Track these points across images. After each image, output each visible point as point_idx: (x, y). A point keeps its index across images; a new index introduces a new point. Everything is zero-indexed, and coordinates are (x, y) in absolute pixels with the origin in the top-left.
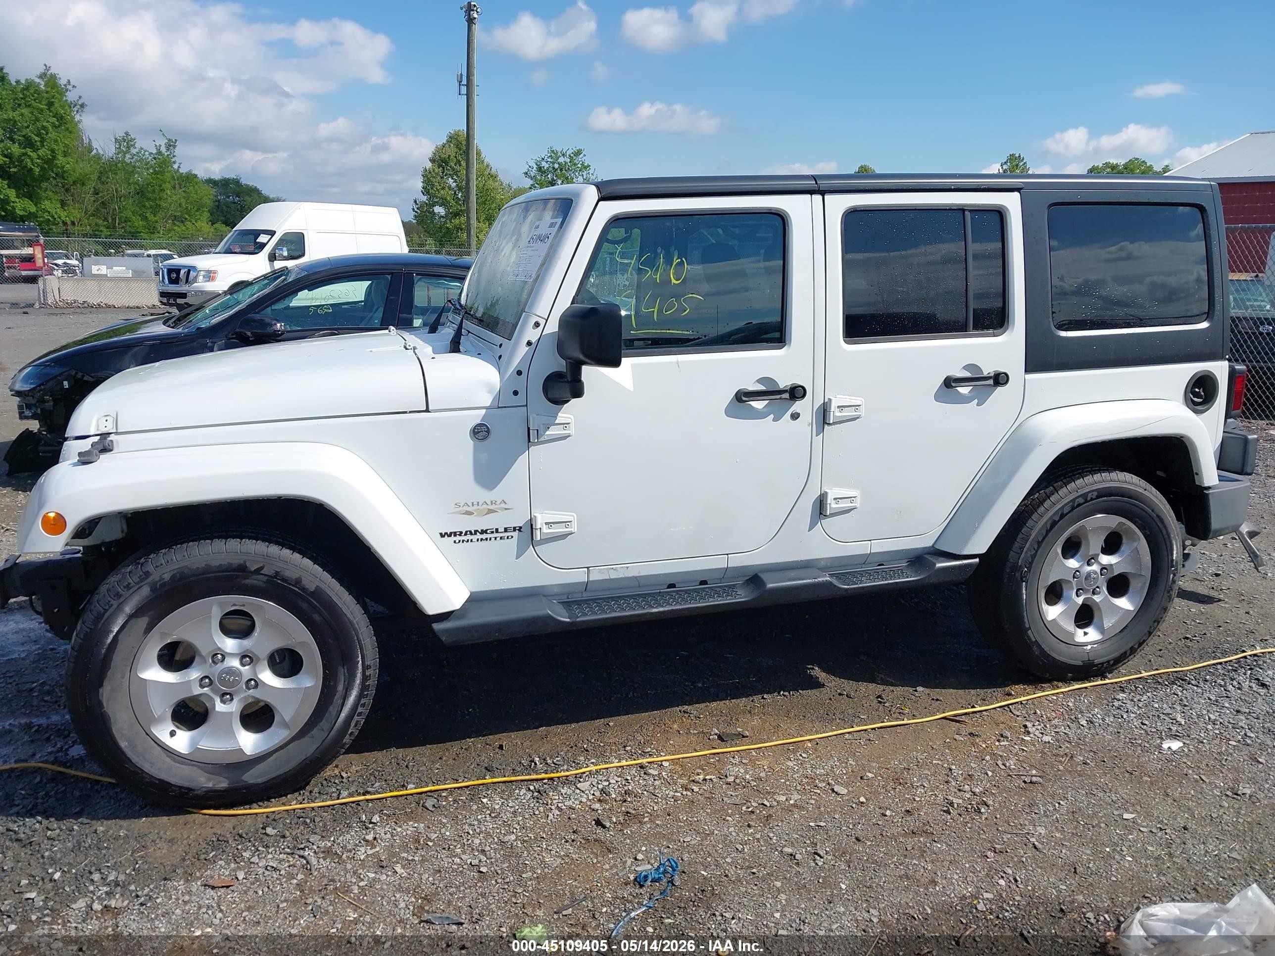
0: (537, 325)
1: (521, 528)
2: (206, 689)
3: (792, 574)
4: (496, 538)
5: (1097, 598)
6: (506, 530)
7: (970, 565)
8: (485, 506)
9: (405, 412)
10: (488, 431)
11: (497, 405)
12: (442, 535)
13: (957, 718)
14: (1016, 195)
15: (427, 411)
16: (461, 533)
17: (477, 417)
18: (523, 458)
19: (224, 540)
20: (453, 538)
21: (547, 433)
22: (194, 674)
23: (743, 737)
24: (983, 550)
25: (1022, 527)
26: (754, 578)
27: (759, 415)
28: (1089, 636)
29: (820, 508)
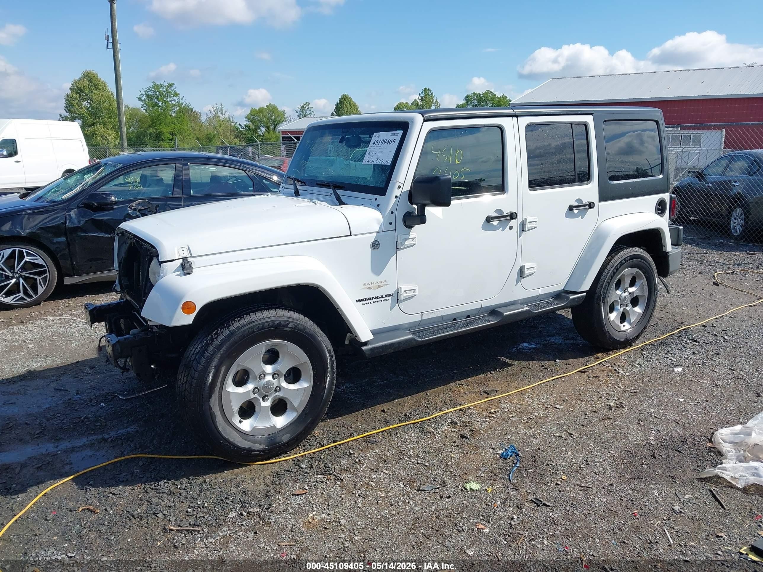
0: (399, 187)
1: (393, 294)
2: (256, 394)
3: (512, 307)
4: (381, 301)
5: (628, 308)
6: (386, 296)
7: (582, 297)
8: (377, 284)
9: (337, 237)
10: (379, 244)
11: (382, 231)
12: (357, 301)
13: (584, 371)
14: (591, 117)
15: (350, 235)
16: (366, 299)
17: (372, 238)
18: (393, 258)
19: (268, 311)
20: (362, 302)
21: (406, 243)
22: (250, 386)
23: (497, 391)
24: (588, 289)
25: (601, 276)
26: (493, 312)
27: (495, 228)
28: (626, 327)
29: (521, 273)
